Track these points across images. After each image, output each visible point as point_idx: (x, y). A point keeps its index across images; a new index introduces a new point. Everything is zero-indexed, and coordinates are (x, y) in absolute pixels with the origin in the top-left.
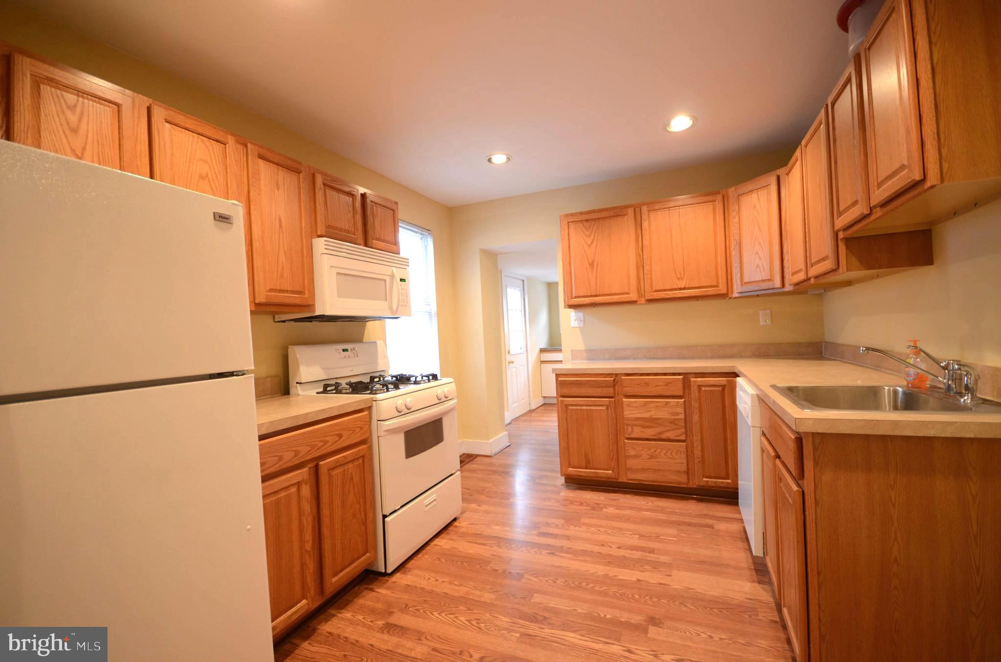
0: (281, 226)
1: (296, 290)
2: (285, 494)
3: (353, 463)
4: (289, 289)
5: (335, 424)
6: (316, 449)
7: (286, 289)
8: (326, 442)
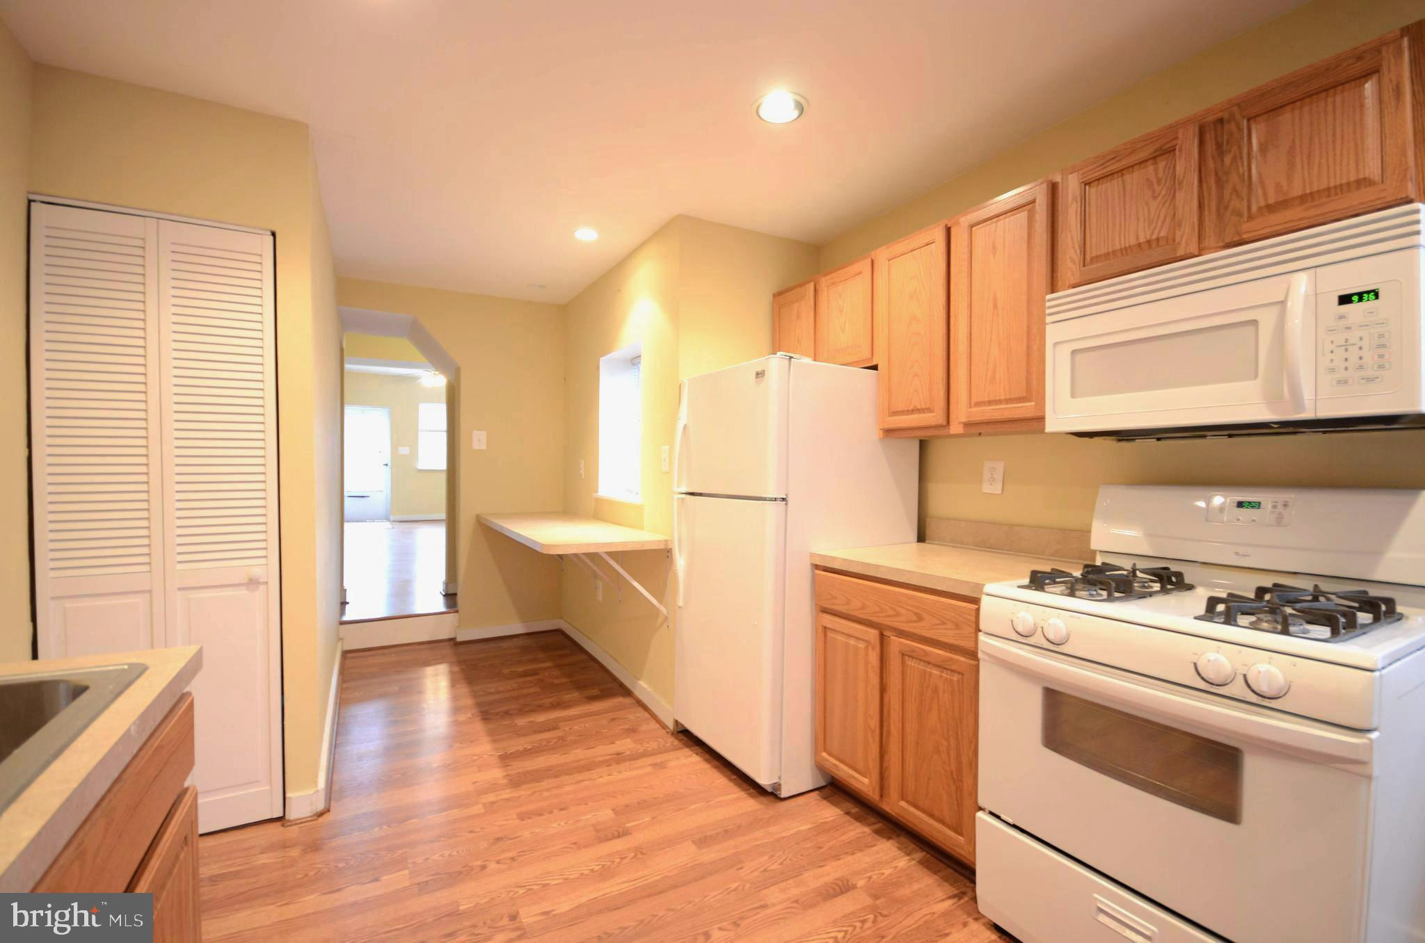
0: (995, 306)
1: (1014, 396)
2: (843, 639)
3: (942, 672)
4: (1003, 397)
5: (912, 597)
6: (884, 614)
7: (997, 398)
8: (898, 614)
